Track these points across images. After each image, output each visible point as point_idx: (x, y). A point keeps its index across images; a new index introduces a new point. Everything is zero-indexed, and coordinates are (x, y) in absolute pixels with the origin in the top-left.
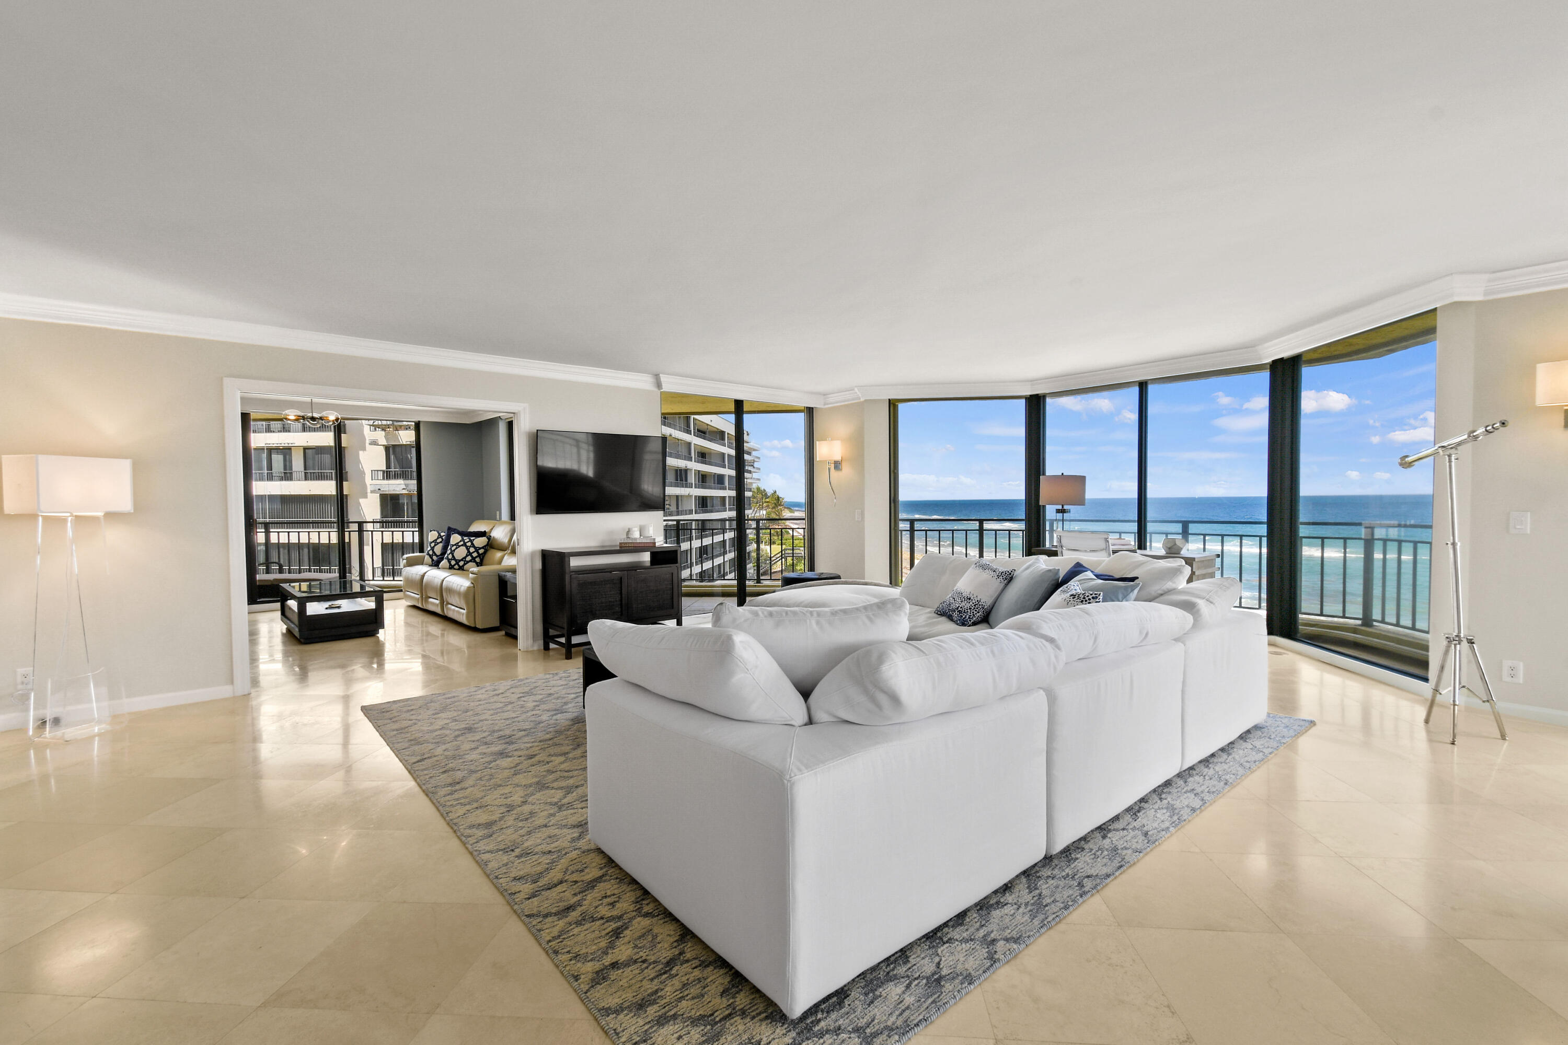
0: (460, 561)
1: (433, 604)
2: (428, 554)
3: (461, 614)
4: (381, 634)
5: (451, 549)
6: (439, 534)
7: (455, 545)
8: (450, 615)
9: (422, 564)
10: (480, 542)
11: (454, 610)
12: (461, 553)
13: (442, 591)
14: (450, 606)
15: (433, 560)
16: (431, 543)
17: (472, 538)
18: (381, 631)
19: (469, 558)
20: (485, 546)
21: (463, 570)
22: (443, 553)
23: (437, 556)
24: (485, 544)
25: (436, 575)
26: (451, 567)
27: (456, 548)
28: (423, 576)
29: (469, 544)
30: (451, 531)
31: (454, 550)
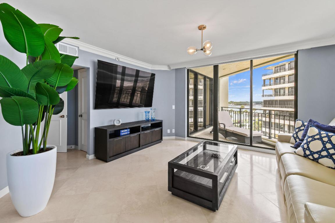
5: (307, 140)
7: (311, 137)
12: (316, 146)
17: (330, 134)
21: (318, 162)
23: (299, 139)
26: (306, 156)
27: (312, 140)
29: (326, 139)
30: (312, 123)
31: (310, 142)
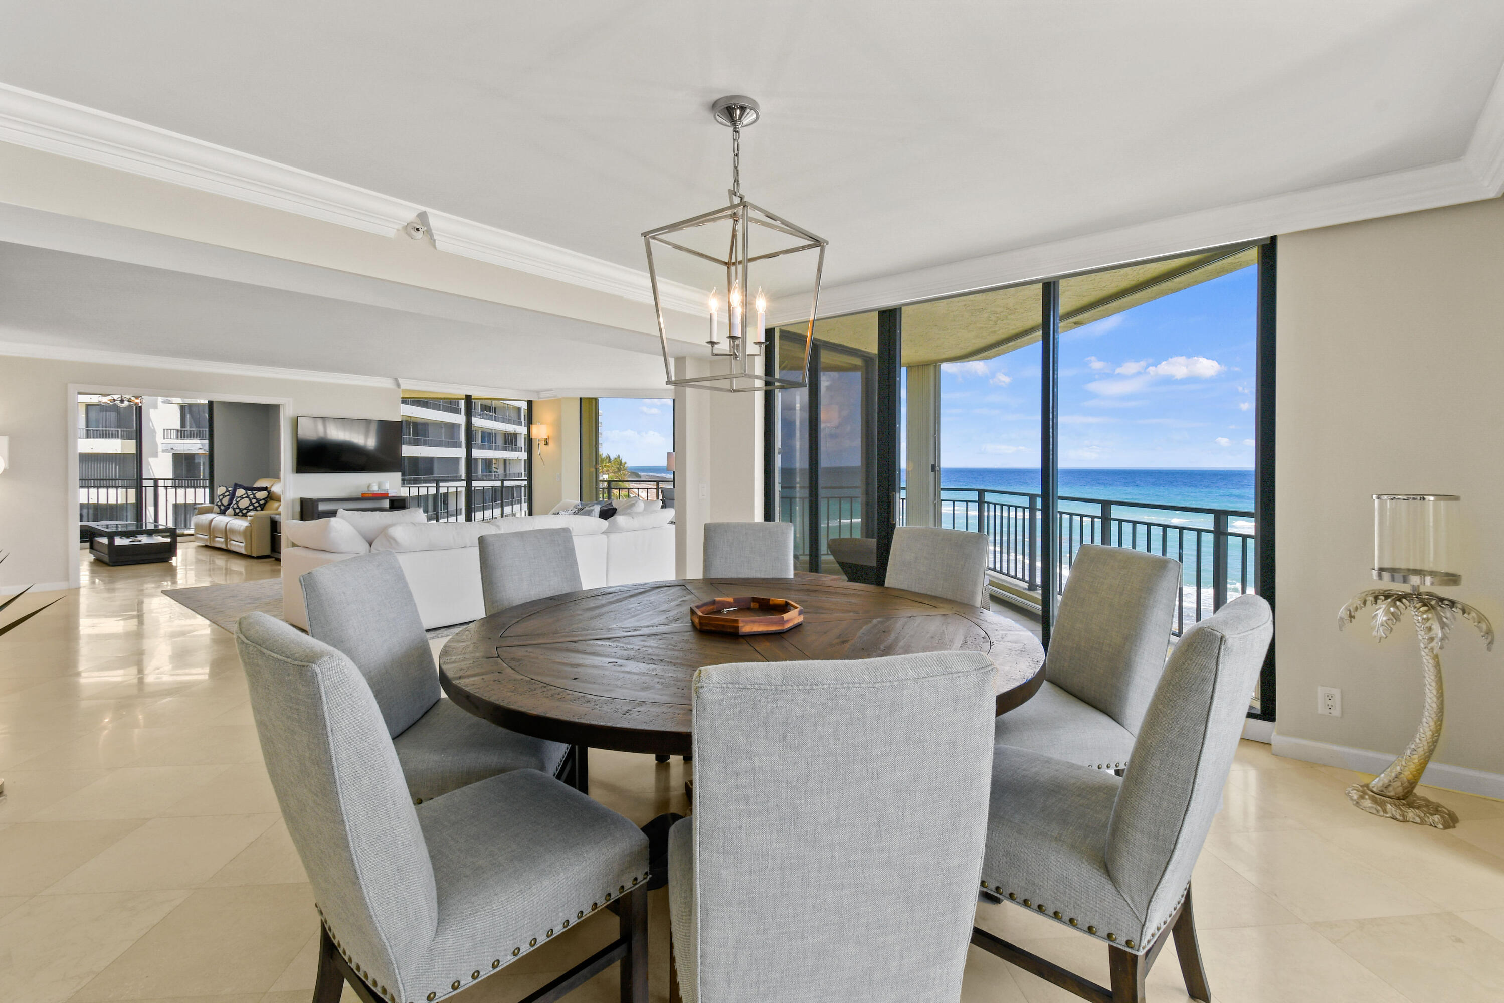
0: (243, 509)
1: (219, 542)
2: (217, 505)
3: (238, 546)
4: (174, 561)
5: (236, 500)
6: (227, 489)
7: (240, 497)
8: (233, 548)
9: (211, 512)
10: (261, 495)
11: (235, 545)
12: (244, 503)
13: (227, 533)
14: (232, 542)
15: (221, 509)
16: (220, 496)
17: (254, 492)
18: (174, 558)
19: (251, 507)
20: (266, 498)
21: (246, 516)
22: (229, 504)
23: (224, 506)
24: (266, 496)
25: (221, 520)
26: (236, 514)
27: (241, 500)
28: (211, 521)
29: (252, 496)
30: (237, 486)
31: (239, 501)
